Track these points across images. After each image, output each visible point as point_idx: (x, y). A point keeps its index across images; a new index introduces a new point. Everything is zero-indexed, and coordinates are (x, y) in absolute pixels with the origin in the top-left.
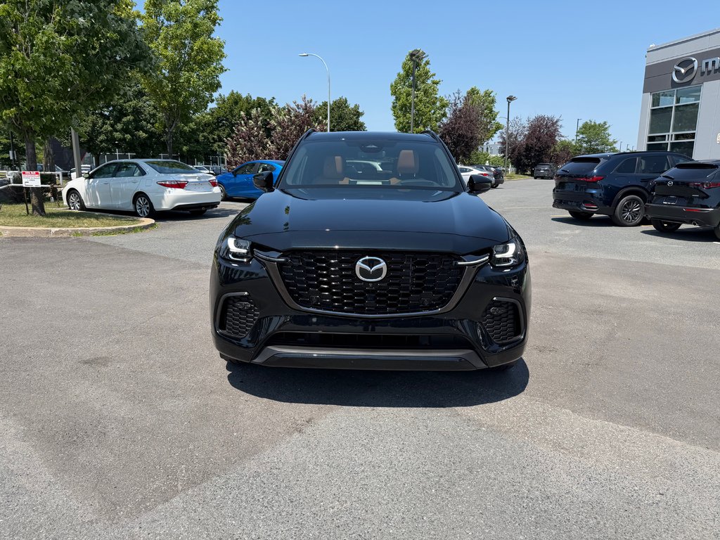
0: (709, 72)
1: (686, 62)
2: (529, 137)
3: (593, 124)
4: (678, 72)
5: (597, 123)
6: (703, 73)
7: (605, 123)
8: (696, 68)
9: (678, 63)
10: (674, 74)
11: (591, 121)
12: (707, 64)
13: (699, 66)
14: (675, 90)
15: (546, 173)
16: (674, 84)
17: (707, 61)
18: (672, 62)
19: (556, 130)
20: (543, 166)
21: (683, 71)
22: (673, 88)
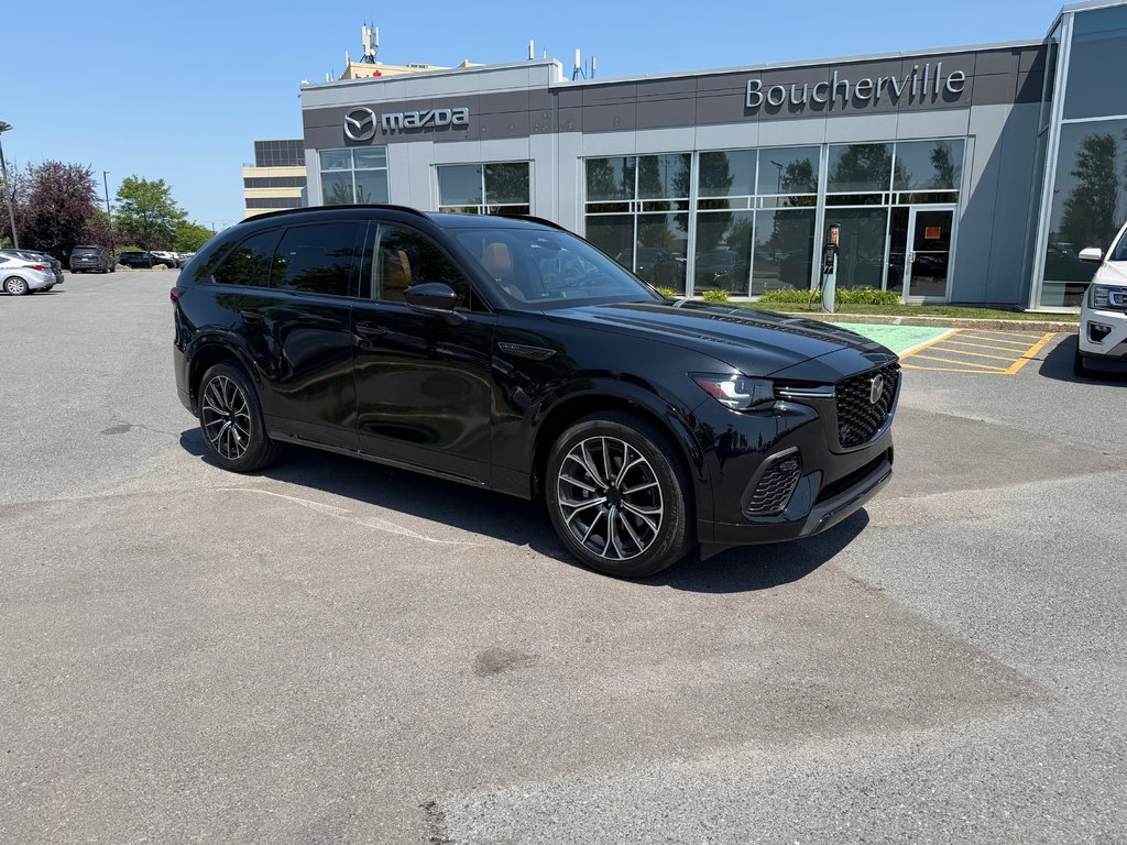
0: (393, 131)
1: (359, 114)
2: (39, 199)
3: (140, 181)
4: (351, 126)
5: (148, 182)
6: (384, 132)
7: (161, 181)
8: (375, 123)
9: (350, 111)
10: (346, 126)
11: (136, 178)
12: (388, 119)
13: (379, 122)
14: (352, 148)
15: (93, 263)
16: (348, 142)
17: (388, 116)
18: (342, 110)
19: (89, 189)
20: (86, 251)
21: (358, 124)
22: (347, 146)
